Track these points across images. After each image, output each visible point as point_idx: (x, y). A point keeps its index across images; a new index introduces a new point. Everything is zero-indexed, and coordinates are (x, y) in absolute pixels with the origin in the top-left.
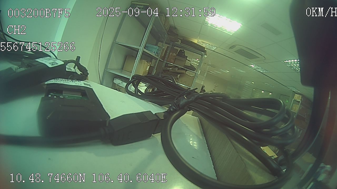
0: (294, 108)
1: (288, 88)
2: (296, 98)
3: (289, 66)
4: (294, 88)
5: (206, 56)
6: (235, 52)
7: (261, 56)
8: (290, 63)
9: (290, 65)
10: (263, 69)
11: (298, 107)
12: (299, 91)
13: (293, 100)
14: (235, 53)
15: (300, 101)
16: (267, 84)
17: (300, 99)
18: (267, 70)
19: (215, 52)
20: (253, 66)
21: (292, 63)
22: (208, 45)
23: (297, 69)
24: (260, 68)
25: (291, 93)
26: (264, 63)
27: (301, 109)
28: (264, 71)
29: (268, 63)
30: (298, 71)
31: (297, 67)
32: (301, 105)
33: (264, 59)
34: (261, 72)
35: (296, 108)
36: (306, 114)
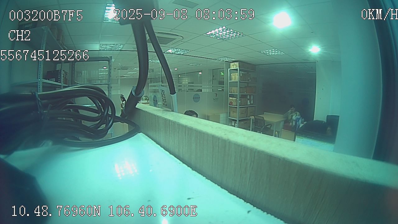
0: (233, 77)
1: (218, 60)
2: (232, 67)
3: (213, 37)
4: (225, 58)
7: (177, 37)
8: (214, 34)
9: (215, 36)
10: (183, 49)
11: (237, 74)
12: (233, 59)
13: (229, 70)
15: (237, 69)
16: (194, 64)
17: (238, 65)
19: (122, 51)
20: (170, 51)
21: (217, 33)
22: (112, 45)
23: (224, 37)
24: (179, 50)
25: (224, 64)
26: (183, 43)
27: (241, 76)
28: (185, 52)
29: (188, 42)
30: (226, 39)
31: (224, 35)
32: (240, 72)
33: (182, 38)
34: (181, 54)
35: (235, 76)
36: (249, 78)
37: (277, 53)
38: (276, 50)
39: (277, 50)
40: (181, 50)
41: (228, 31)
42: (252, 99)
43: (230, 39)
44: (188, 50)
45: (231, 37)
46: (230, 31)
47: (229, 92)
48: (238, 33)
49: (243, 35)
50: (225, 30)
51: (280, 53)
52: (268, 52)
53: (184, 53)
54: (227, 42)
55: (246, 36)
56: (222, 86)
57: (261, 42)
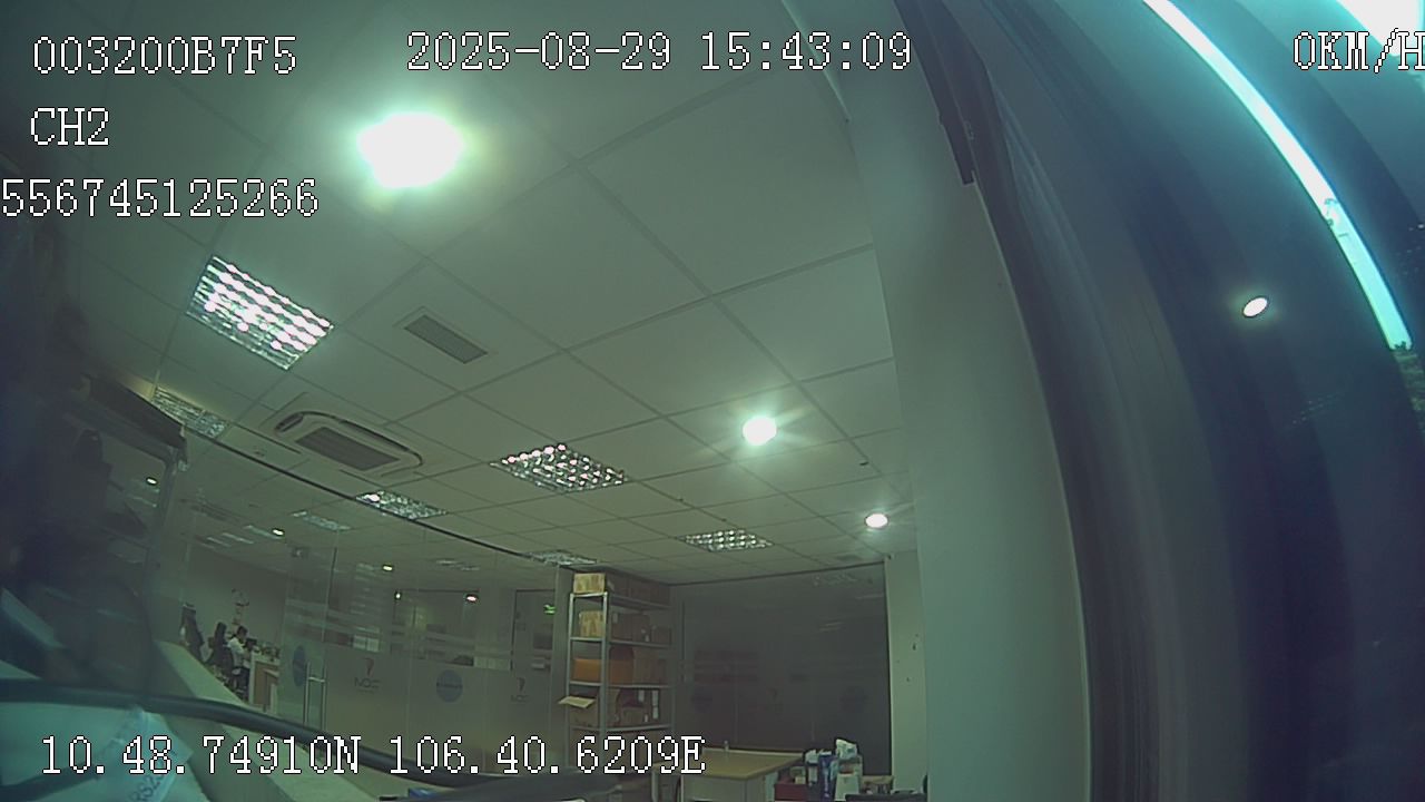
0: (587, 624)
1: (536, 559)
2: (584, 589)
3: (523, 476)
4: (559, 555)
5: (183, 466)
6: (298, 442)
7: (403, 454)
8: (526, 464)
9: (527, 472)
10: (417, 503)
11: (602, 617)
12: (586, 561)
13: (571, 600)
14: (299, 448)
15: (602, 597)
16: (448, 562)
17: (602, 584)
18: (435, 506)
19: (220, 444)
20: (374, 498)
21: (538, 463)
22: (192, 411)
23: (559, 481)
24: (406, 502)
25: (557, 576)
26: (418, 480)
27: (615, 620)
28: (423, 513)
29: (437, 478)
30: (565, 489)
31: (561, 474)
32: (611, 607)
33: (418, 462)
34: (410, 517)
35: (593, 624)
36: (643, 632)
37: (743, 543)
38: (741, 535)
39: (742, 532)
40: (409, 504)
41: (573, 462)
42: (655, 704)
43: (581, 489)
44: (432, 508)
45: (582, 483)
46: (580, 462)
47: (568, 675)
48: (609, 471)
49: (626, 480)
50: (563, 457)
51: (754, 542)
52: (710, 541)
53: (418, 518)
54: (569, 497)
55: (635, 484)
56: (546, 652)
57: (685, 504)
